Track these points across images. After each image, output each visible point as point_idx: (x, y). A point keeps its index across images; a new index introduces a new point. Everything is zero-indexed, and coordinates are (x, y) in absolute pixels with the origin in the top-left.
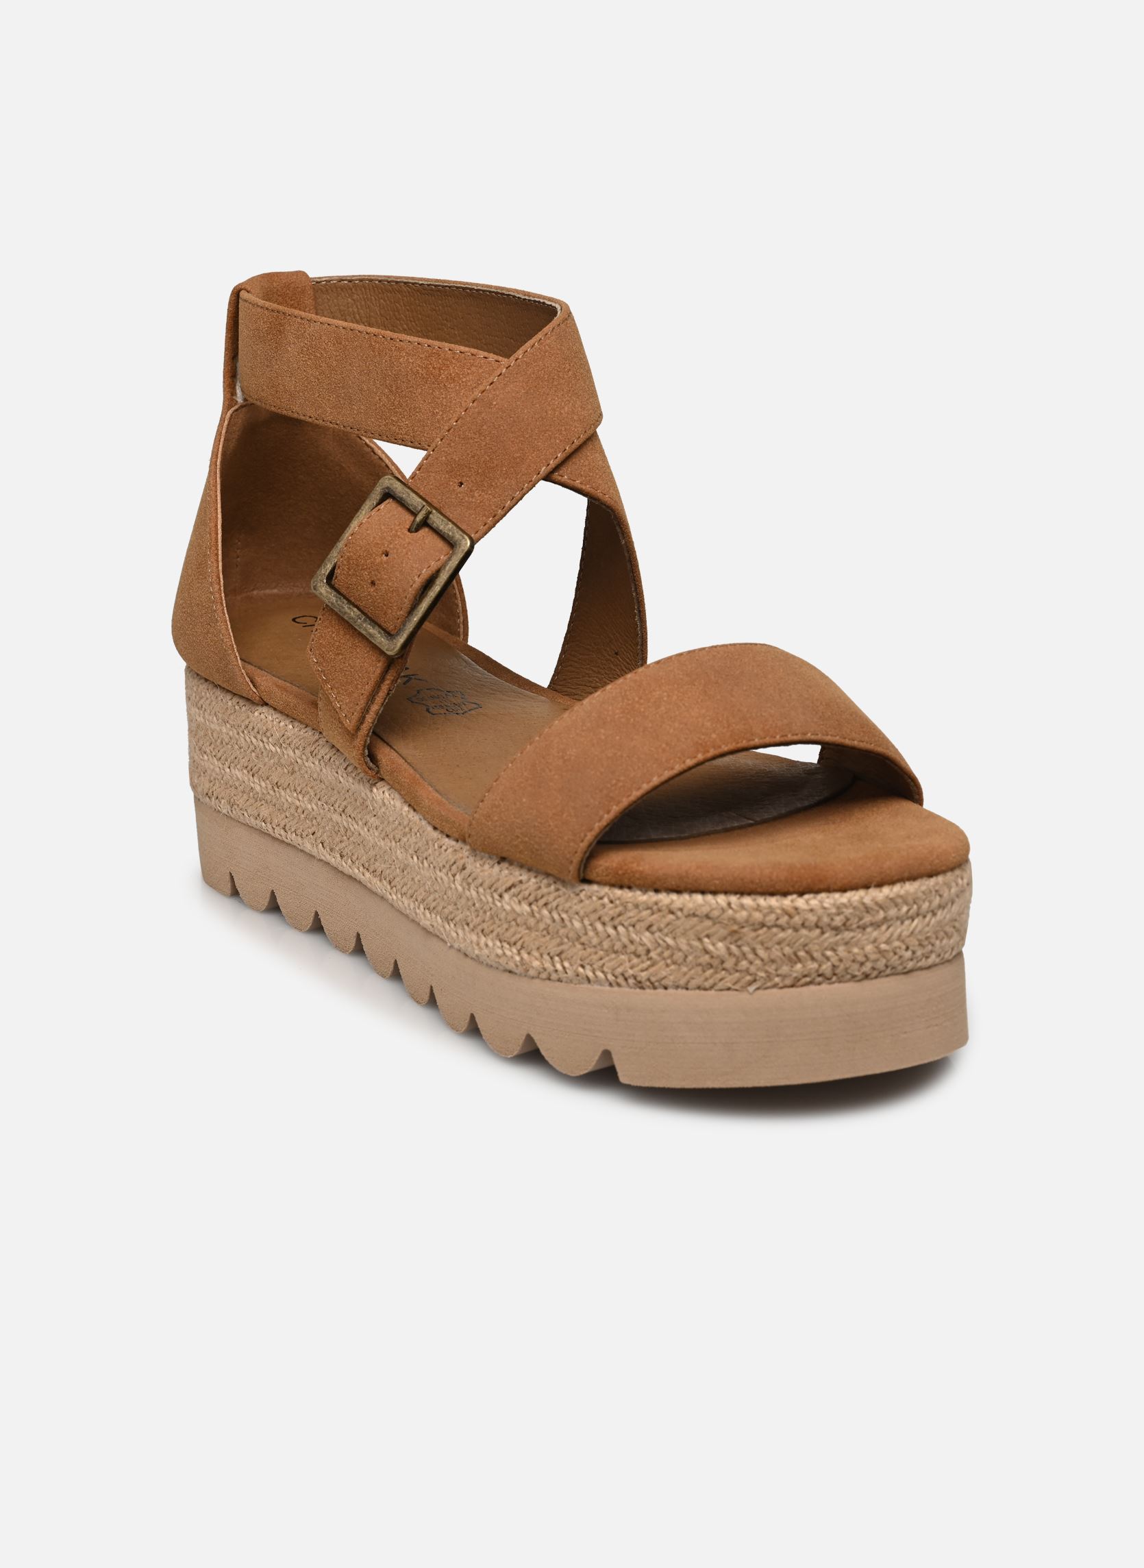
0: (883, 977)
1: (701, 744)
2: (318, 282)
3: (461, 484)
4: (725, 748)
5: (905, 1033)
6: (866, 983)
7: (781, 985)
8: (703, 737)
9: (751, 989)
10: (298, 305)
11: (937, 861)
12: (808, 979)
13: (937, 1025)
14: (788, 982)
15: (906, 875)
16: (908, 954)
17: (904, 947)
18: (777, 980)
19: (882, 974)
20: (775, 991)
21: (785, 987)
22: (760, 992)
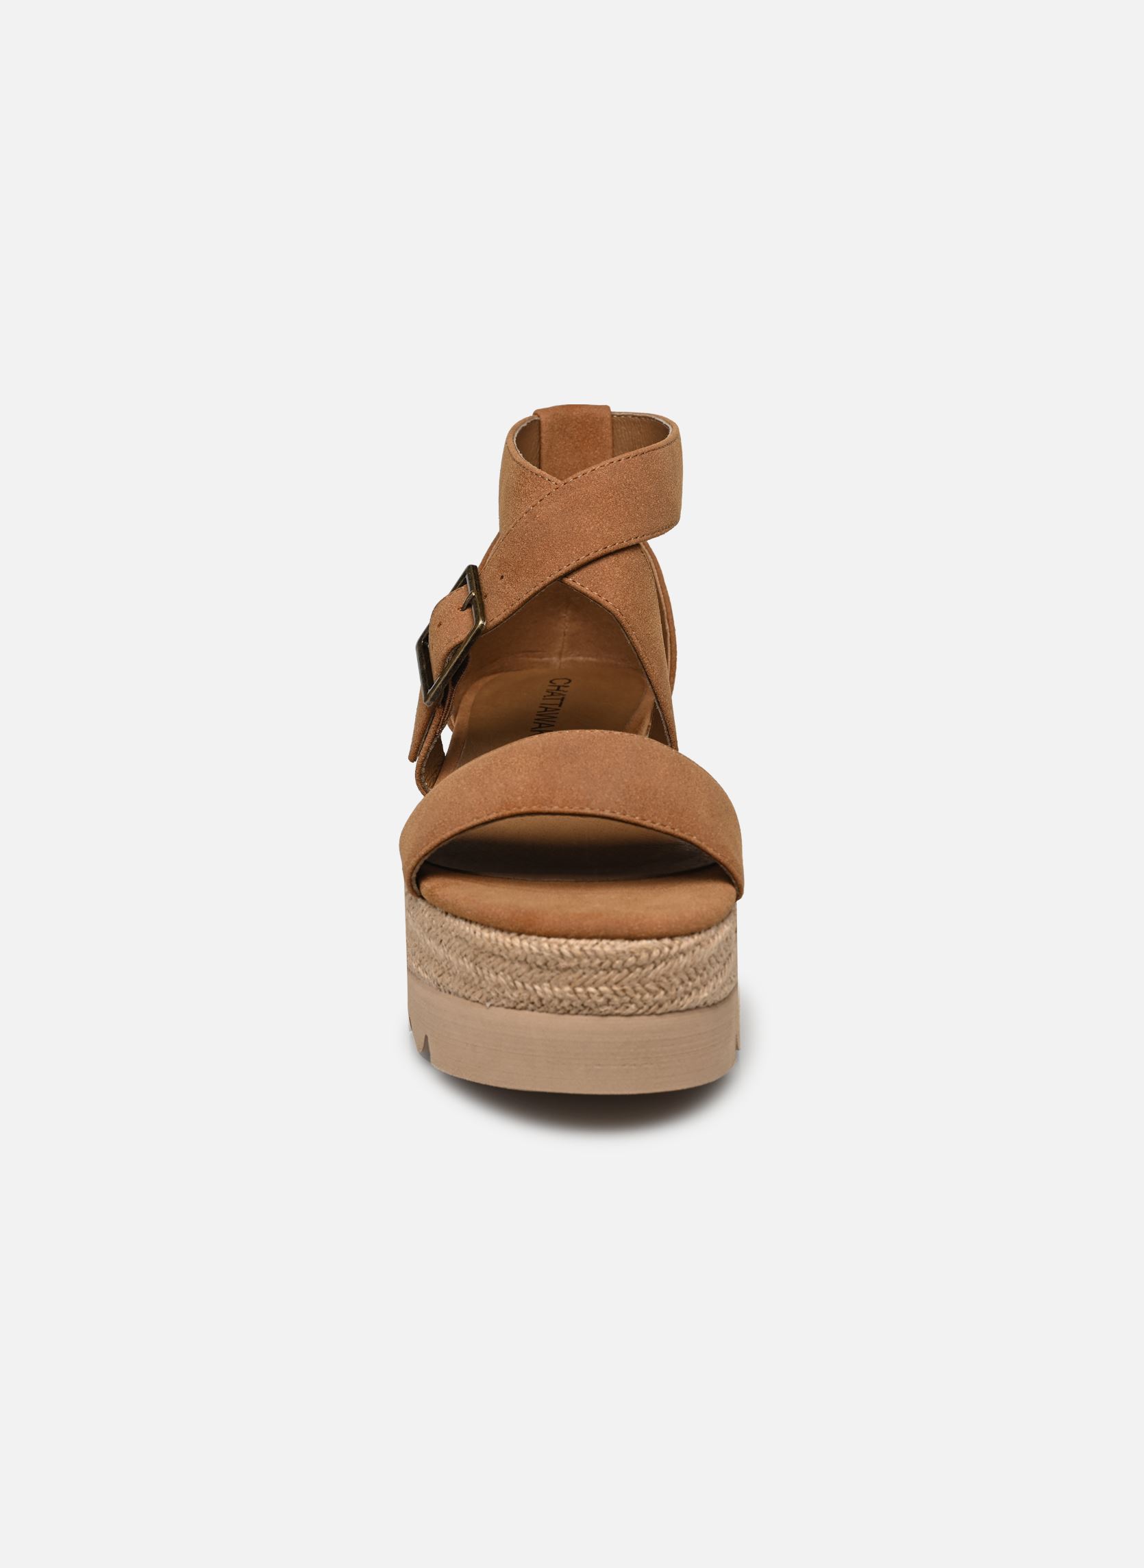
0: (582, 1014)
1: (506, 803)
2: (620, 415)
3: (502, 577)
4: (523, 810)
5: (599, 1065)
6: (567, 1017)
7: (506, 1006)
8: (511, 797)
9: (488, 1004)
10: (597, 432)
11: (637, 928)
12: (522, 1005)
13: (635, 1065)
14: (511, 1005)
15: (602, 933)
16: (601, 1000)
17: (597, 993)
18: (504, 1002)
19: (581, 1013)
20: (502, 1009)
21: (508, 1008)
22: (493, 1008)
